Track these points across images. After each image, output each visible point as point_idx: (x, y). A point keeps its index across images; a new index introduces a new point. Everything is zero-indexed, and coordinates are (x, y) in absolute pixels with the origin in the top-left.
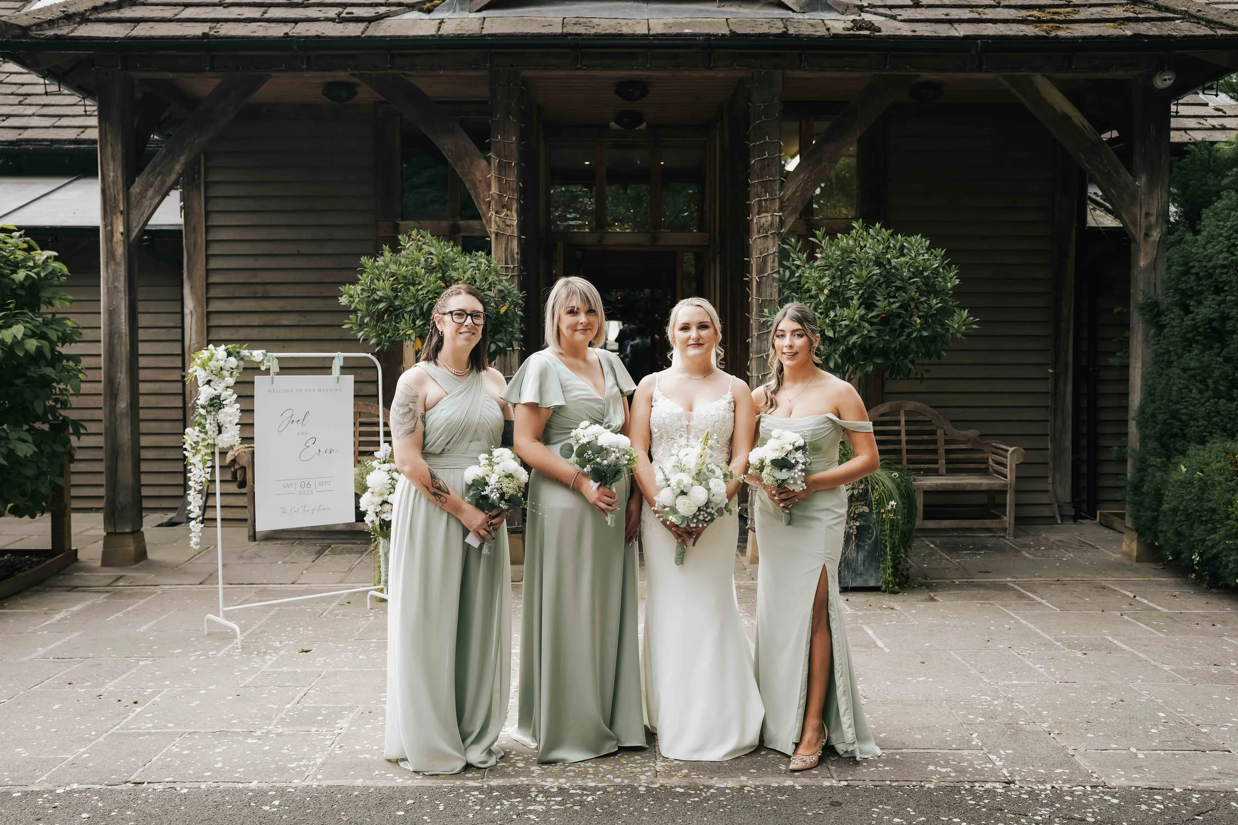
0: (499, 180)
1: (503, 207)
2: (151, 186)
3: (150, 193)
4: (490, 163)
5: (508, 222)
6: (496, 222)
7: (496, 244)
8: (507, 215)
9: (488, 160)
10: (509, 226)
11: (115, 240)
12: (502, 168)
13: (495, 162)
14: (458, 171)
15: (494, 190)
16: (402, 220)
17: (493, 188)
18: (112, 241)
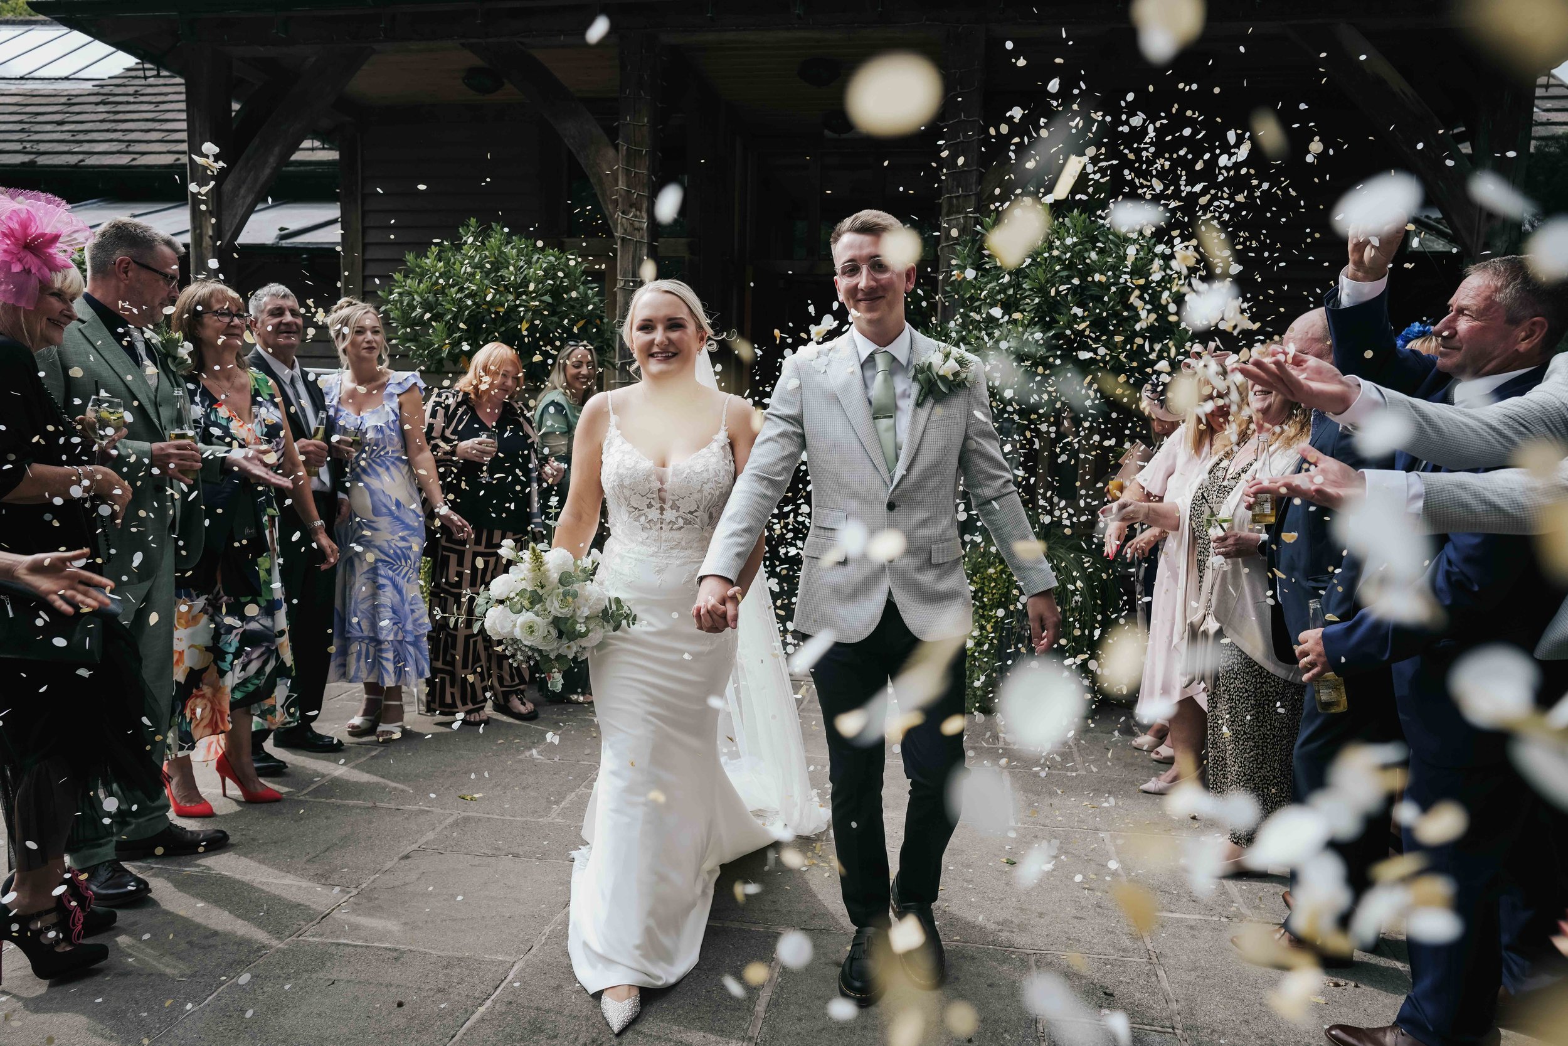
0: (628, 172)
1: (631, 206)
2: (244, 183)
3: (243, 191)
4: (617, 150)
5: (637, 225)
6: (622, 225)
7: (622, 252)
8: (635, 216)
9: (616, 147)
10: (638, 229)
11: (204, 245)
12: (632, 157)
13: (624, 148)
14: (582, 162)
15: (622, 185)
16: (569, 237)
17: (620, 183)
18: (201, 245)
